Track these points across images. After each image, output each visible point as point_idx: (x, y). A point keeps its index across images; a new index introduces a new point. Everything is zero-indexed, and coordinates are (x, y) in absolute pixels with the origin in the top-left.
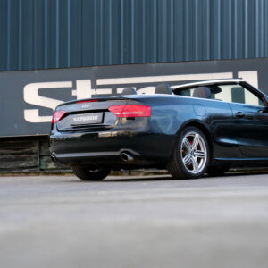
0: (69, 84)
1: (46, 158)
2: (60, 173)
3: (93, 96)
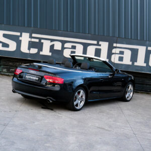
0: (18, 34)
1: (2, 67)
2: (8, 75)
3: (29, 42)
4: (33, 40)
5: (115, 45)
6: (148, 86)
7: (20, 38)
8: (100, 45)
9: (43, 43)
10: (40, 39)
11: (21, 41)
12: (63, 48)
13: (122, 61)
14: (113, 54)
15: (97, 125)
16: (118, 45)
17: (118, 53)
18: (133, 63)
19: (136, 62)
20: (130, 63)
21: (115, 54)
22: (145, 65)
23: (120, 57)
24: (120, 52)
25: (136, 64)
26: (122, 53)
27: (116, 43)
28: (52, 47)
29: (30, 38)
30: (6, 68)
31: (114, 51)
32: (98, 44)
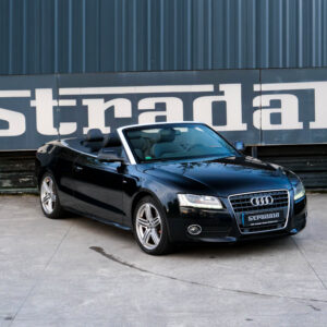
0: (26, 93)
2: (16, 194)
3: (55, 108)
4: (63, 103)
5: (257, 88)
7: (33, 103)
8: (222, 93)
9: (86, 107)
10: (79, 98)
11: (35, 108)
12: (136, 112)
13: (280, 122)
14: (256, 108)
15: (237, 286)
16: (266, 87)
17: (268, 104)
18: (306, 125)
19: (313, 120)
20: (300, 126)
21: (261, 108)
24: (272, 102)
25: (313, 125)
26: (276, 104)
27: (260, 82)
28: (110, 112)
29: (54, 98)
30: (9, 178)
31: (256, 102)
32: (217, 92)
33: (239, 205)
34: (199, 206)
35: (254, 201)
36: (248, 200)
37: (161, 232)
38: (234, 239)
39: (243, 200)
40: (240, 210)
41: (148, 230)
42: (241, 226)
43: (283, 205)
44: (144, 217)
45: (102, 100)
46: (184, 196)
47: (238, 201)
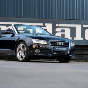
5: (57, 25)
6: (86, 56)
8: (46, 26)
14: (57, 32)
16: (60, 25)
17: (61, 31)
18: (73, 39)
19: (75, 37)
20: (71, 39)
21: (58, 32)
22: (82, 39)
23: (62, 35)
24: (62, 30)
25: (75, 39)
27: (58, 24)
31: (57, 30)
32: (44, 26)
33: (53, 44)
34: (39, 43)
35: (58, 43)
36: (56, 43)
37: (26, 53)
38: (51, 55)
39: (54, 42)
40: (53, 46)
41: (21, 54)
42: (53, 51)
43: (68, 46)
44: (20, 49)
45: (6, 26)
46: (34, 40)
47: (52, 42)
